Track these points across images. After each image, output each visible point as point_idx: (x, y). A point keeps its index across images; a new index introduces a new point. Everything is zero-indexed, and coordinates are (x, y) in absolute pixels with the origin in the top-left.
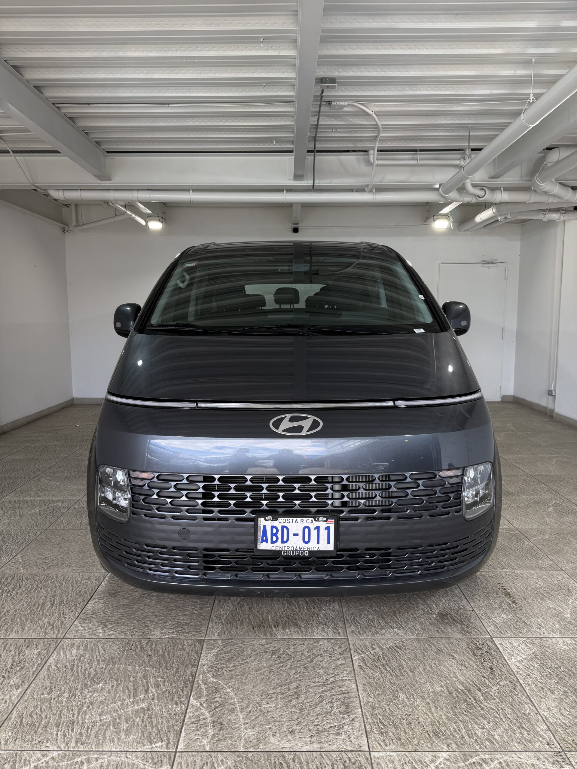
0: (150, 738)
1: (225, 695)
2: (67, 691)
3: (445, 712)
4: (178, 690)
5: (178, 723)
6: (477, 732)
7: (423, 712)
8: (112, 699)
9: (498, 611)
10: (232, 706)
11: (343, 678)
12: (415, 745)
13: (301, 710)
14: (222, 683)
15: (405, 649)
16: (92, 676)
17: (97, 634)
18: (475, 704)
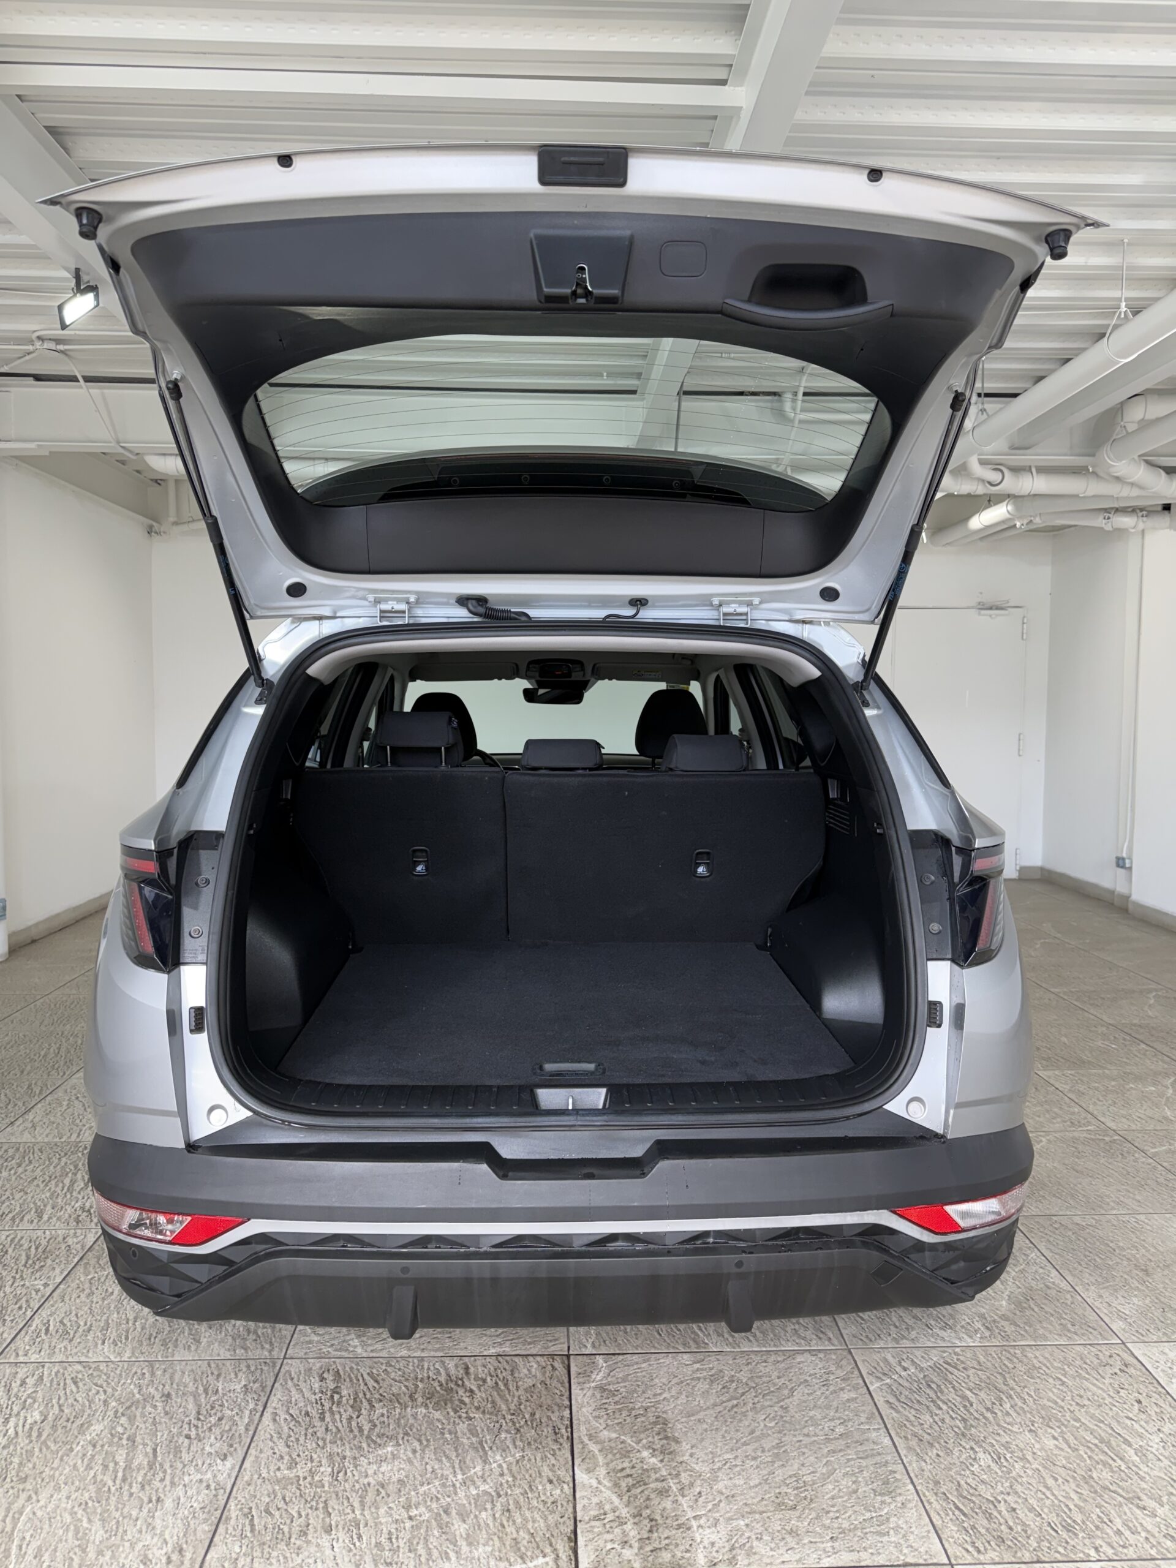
0: (519, 1549)
1: (642, 1462)
2: (324, 1461)
3: (1073, 1486)
4: (546, 1457)
5: (565, 1519)
6: (1143, 1522)
7: (1031, 1487)
8: (421, 1476)
9: (1122, 1292)
10: (664, 1484)
11: (862, 1427)
12: (1034, 1550)
13: (797, 1488)
14: (629, 1441)
15: (964, 1368)
16: (366, 1432)
17: (351, 1349)
18: (1126, 1471)
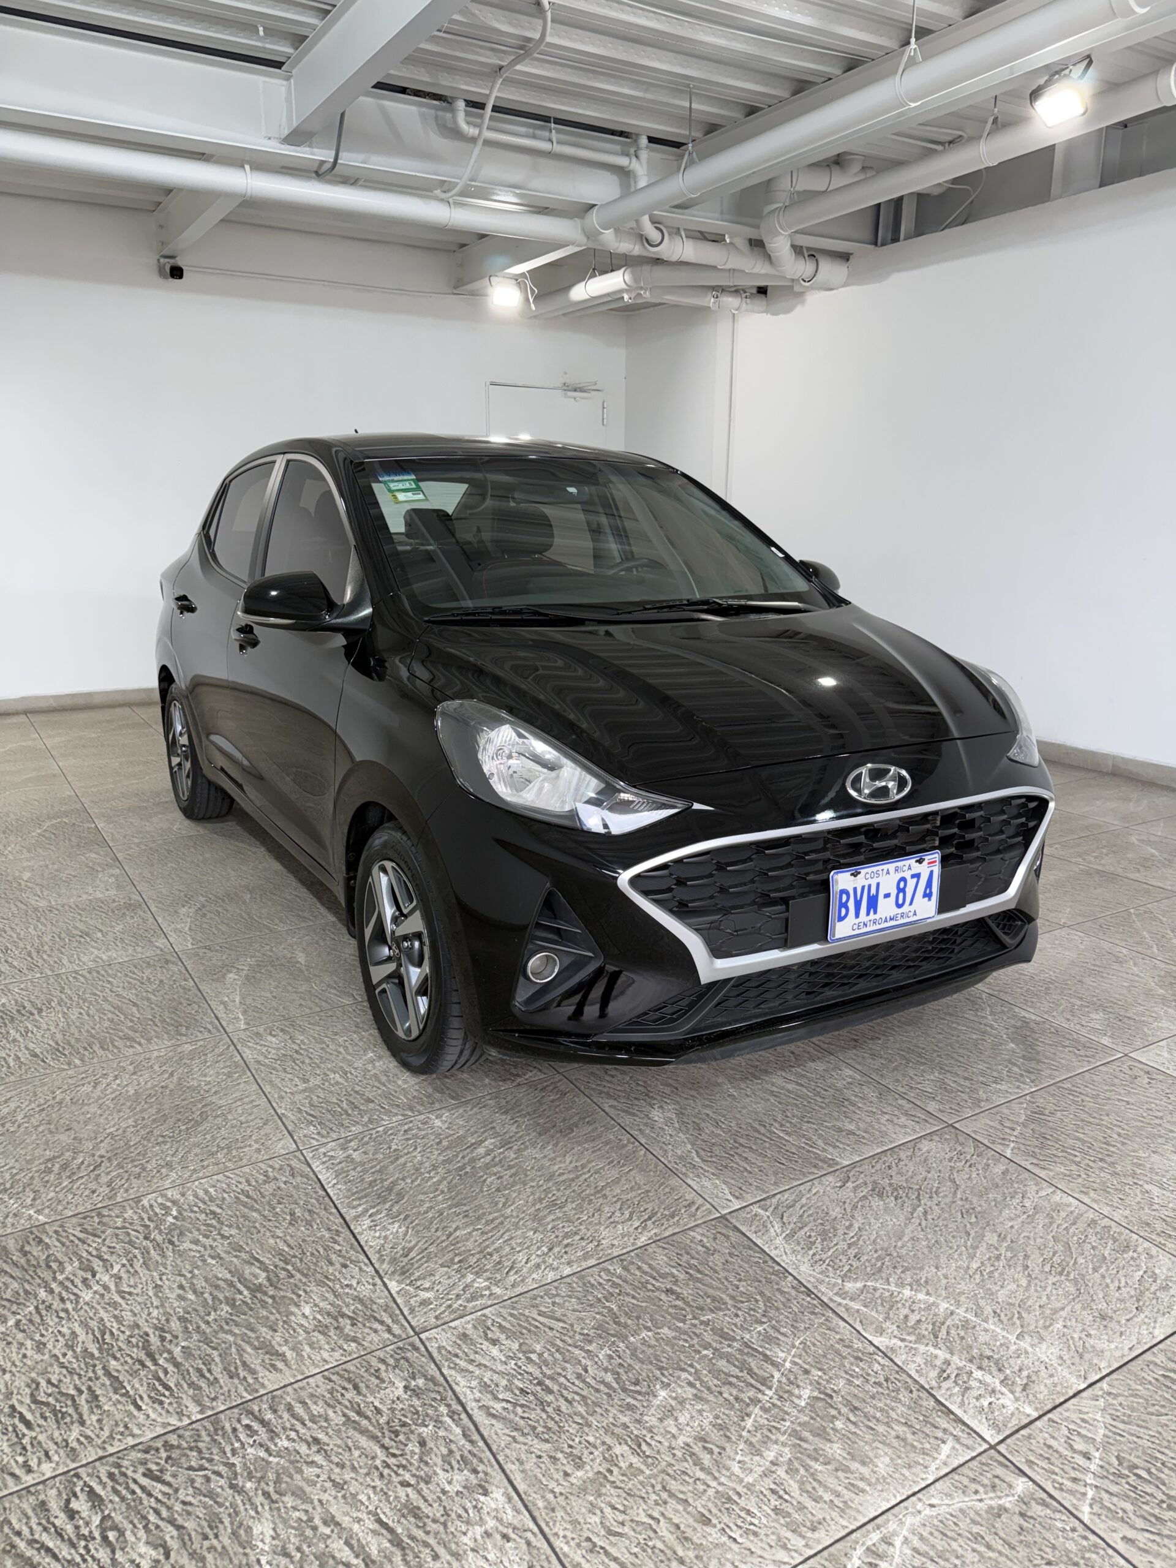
0: (913, 1446)
4: (824, 1334)
5: (915, 1392)
8: (730, 1410)
9: (1078, 1011)
10: (955, 1318)
11: (1041, 1195)
13: (1061, 1273)
14: (878, 1285)
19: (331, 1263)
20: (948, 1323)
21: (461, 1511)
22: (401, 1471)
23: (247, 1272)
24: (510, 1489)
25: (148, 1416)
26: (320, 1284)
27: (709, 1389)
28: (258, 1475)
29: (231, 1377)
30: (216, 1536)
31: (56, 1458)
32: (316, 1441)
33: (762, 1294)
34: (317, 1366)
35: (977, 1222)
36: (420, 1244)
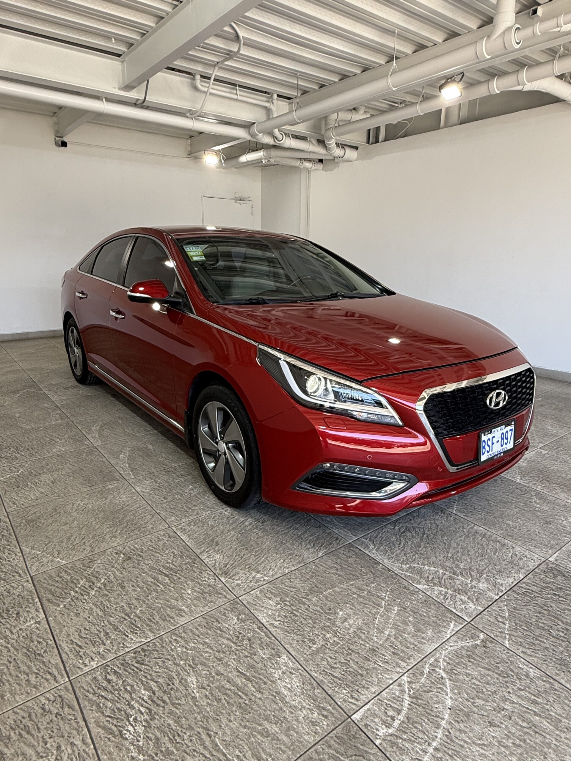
0: (440, 625)
1: (430, 571)
2: (323, 633)
5: (437, 605)
7: (531, 526)
8: (368, 617)
10: (446, 576)
11: (469, 527)
12: (556, 544)
13: (482, 556)
14: (415, 565)
16: (322, 611)
17: (262, 579)
19: (195, 572)
20: (444, 578)
21: (271, 665)
22: (243, 651)
23: (160, 578)
24: (289, 654)
25: (132, 639)
26: (192, 580)
27: (358, 609)
28: (185, 658)
29: (164, 621)
30: (173, 684)
31: (96, 659)
32: (206, 643)
33: (371, 572)
34: (199, 613)
35: (448, 539)
36: (230, 562)
